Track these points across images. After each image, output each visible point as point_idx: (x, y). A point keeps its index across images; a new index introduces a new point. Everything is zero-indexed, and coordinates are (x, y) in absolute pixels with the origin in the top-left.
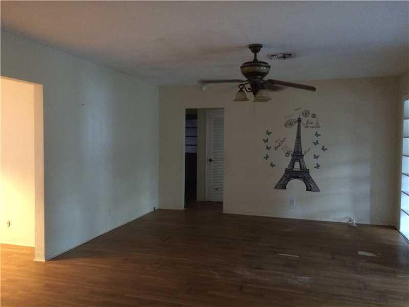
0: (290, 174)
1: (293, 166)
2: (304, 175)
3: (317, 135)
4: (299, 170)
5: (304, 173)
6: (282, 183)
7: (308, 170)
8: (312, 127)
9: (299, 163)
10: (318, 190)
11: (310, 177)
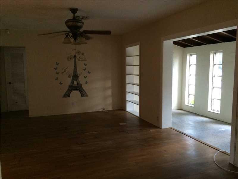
0: (72, 88)
1: (73, 83)
2: (79, 88)
3: (85, 65)
4: (77, 85)
5: (79, 87)
6: (67, 93)
7: (81, 85)
8: (83, 60)
9: (76, 81)
10: (87, 96)
11: (83, 89)
